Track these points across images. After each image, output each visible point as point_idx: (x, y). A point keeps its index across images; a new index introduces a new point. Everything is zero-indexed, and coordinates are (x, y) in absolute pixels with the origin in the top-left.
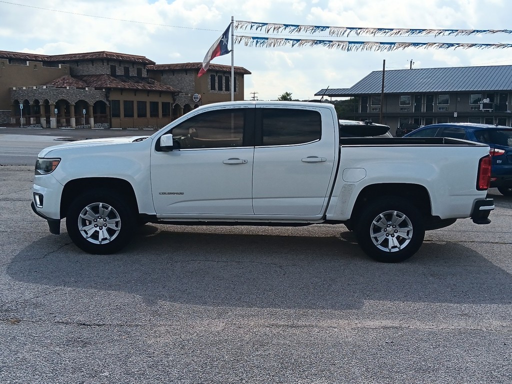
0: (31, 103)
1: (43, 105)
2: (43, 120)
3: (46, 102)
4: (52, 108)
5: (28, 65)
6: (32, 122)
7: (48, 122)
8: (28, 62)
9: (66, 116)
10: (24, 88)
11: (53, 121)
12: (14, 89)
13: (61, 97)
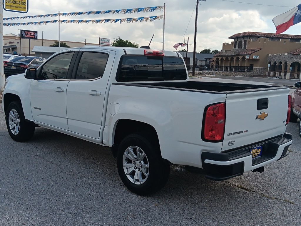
0: (278, 64)
1: (283, 65)
2: (283, 74)
3: (286, 63)
4: (289, 67)
5: (280, 41)
6: (276, 75)
7: (285, 75)
8: (280, 39)
9: (298, 72)
10: (275, 55)
11: (288, 74)
12: (270, 55)
13: (295, 60)
